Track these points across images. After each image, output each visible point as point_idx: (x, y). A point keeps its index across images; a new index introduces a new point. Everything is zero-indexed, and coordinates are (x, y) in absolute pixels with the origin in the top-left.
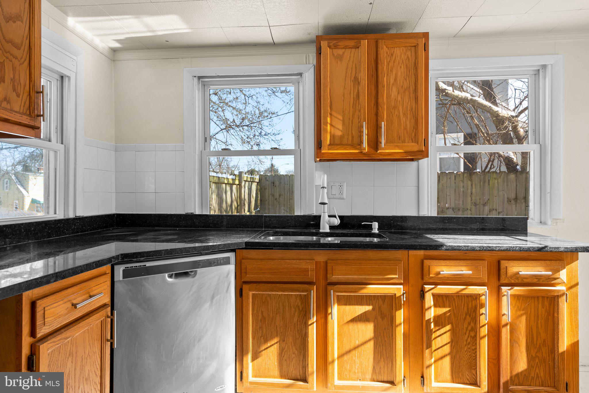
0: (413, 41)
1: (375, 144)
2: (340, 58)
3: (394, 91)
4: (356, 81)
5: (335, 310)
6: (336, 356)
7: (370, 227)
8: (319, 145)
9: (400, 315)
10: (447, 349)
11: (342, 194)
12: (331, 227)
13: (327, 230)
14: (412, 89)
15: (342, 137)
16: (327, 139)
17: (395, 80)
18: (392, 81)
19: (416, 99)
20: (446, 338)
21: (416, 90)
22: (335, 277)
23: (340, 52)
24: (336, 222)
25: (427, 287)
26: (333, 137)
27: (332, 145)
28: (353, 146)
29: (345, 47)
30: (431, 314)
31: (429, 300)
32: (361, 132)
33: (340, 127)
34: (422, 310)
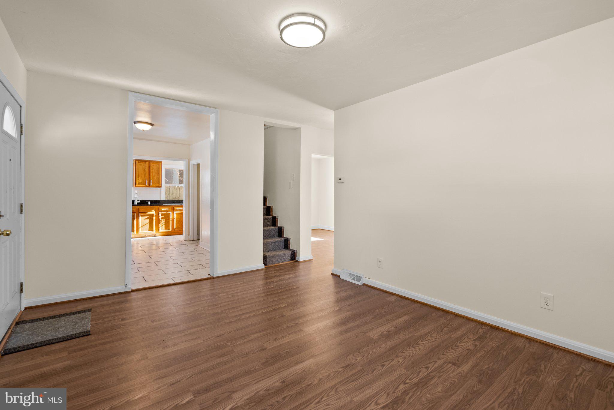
0: (159, 163)
1: (149, 184)
2: (141, 165)
3: (154, 173)
4: (145, 170)
5: (140, 218)
6: (140, 227)
7: (148, 203)
8: (135, 184)
9: (154, 218)
10: (164, 224)
11: (140, 195)
12: (138, 203)
13: (137, 204)
14: (158, 173)
15: (141, 183)
16: (137, 183)
17: (154, 171)
18: (153, 171)
19: (159, 175)
20: (164, 221)
21: (159, 173)
22: (140, 211)
23: (141, 164)
24: (139, 202)
25: (160, 212)
26: (139, 182)
27: (139, 184)
28: (144, 184)
29: (142, 163)
30: (160, 217)
31: (160, 215)
32: (146, 182)
33: (141, 180)
34: (159, 216)
